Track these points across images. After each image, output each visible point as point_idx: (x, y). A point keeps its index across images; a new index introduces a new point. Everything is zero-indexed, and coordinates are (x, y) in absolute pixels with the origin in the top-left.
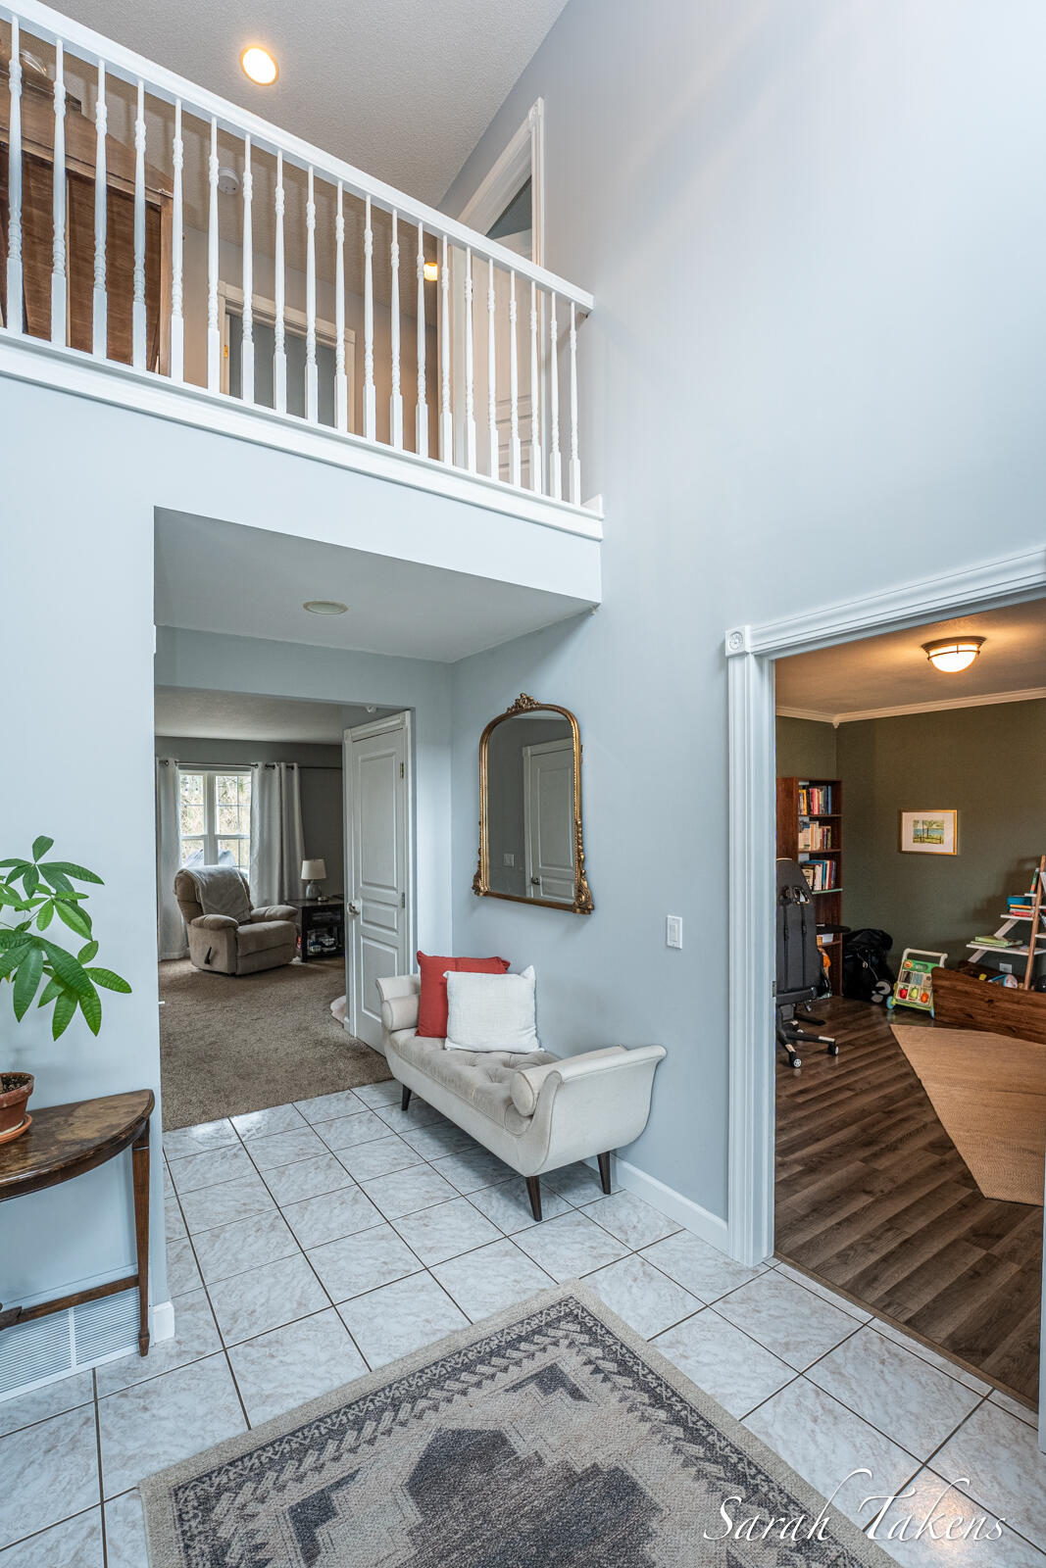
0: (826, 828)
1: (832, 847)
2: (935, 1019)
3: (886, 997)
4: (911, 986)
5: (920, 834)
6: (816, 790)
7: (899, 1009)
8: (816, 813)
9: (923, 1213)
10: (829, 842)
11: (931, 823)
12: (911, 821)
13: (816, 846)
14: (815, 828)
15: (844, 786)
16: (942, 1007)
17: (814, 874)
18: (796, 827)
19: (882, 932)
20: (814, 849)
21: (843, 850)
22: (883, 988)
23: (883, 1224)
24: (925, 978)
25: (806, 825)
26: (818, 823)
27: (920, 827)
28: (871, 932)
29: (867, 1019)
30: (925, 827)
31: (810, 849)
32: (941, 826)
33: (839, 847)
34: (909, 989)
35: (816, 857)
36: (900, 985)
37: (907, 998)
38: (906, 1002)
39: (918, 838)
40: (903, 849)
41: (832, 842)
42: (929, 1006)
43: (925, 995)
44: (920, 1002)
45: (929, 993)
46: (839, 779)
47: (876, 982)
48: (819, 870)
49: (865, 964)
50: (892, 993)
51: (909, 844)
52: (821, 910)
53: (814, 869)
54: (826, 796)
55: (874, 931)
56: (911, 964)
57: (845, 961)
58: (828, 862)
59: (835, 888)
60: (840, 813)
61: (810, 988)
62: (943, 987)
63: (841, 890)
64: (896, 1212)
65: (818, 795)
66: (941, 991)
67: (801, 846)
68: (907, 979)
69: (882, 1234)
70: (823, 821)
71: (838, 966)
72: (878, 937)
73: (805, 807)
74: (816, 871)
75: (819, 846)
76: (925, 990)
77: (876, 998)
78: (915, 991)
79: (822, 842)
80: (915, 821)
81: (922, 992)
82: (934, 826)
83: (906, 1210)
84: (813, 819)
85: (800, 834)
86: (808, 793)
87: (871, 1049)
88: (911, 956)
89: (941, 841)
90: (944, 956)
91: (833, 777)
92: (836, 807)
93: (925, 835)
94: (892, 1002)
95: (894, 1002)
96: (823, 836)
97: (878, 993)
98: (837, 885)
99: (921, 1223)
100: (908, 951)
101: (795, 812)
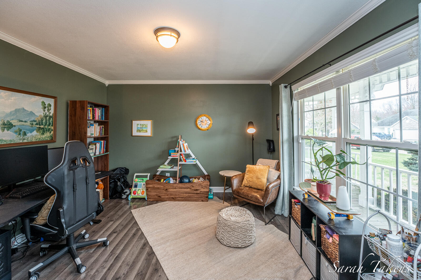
0: (101, 126)
1: (104, 135)
2: (147, 201)
3: (128, 196)
4: (138, 189)
5: (139, 129)
6: (97, 109)
7: (134, 199)
8: (97, 119)
10: (103, 133)
11: (143, 125)
12: (136, 124)
13: (97, 134)
14: (96, 125)
15: (110, 109)
16: (150, 195)
17: (96, 147)
18: (86, 125)
19: (125, 168)
20: (96, 136)
21: (110, 136)
22: (126, 192)
24: (142, 185)
25: (92, 125)
26: (98, 124)
27: (139, 126)
28: (121, 169)
29: (121, 210)
30: (141, 126)
31: (93, 136)
32: (146, 127)
33: (108, 135)
34: (137, 190)
35: (96, 139)
36: (133, 189)
37: (136, 194)
38: (136, 196)
39: (139, 131)
40: (133, 135)
41: (104, 133)
42: (145, 196)
43: (143, 192)
44: (141, 195)
45: (144, 190)
46: (108, 105)
47: (123, 190)
48: (98, 145)
49: (119, 183)
50: (130, 193)
51: (135, 133)
52: (99, 163)
53: (95, 145)
54: (102, 112)
55: (122, 168)
56: (138, 180)
57: (110, 183)
58: (102, 141)
59: (105, 153)
60: (108, 120)
61: (92, 214)
62: (150, 188)
63: (109, 153)
65: (98, 112)
66: (149, 189)
67: (89, 134)
68: (136, 186)
70: (100, 123)
71: (107, 187)
72: (123, 170)
73: (91, 116)
74: (97, 146)
75: (98, 134)
76: (143, 189)
77: (124, 196)
78: (139, 191)
79: (100, 132)
80: (137, 124)
81: (142, 191)
82: (144, 126)
84: (95, 122)
85: (88, 129)
86: (93, 110)
87: (125, 231)
88: (137, 177)
89: (146, 131)
90: (149, 174)
91: (105, 103)
92: (107, 117)
93: (141, 130)
94: (130, 197)
95: (131, 197)
96: (100, 129)
97: (124, 194)
98: (107, 151)
100: (136, 174)
101: (85, 117)
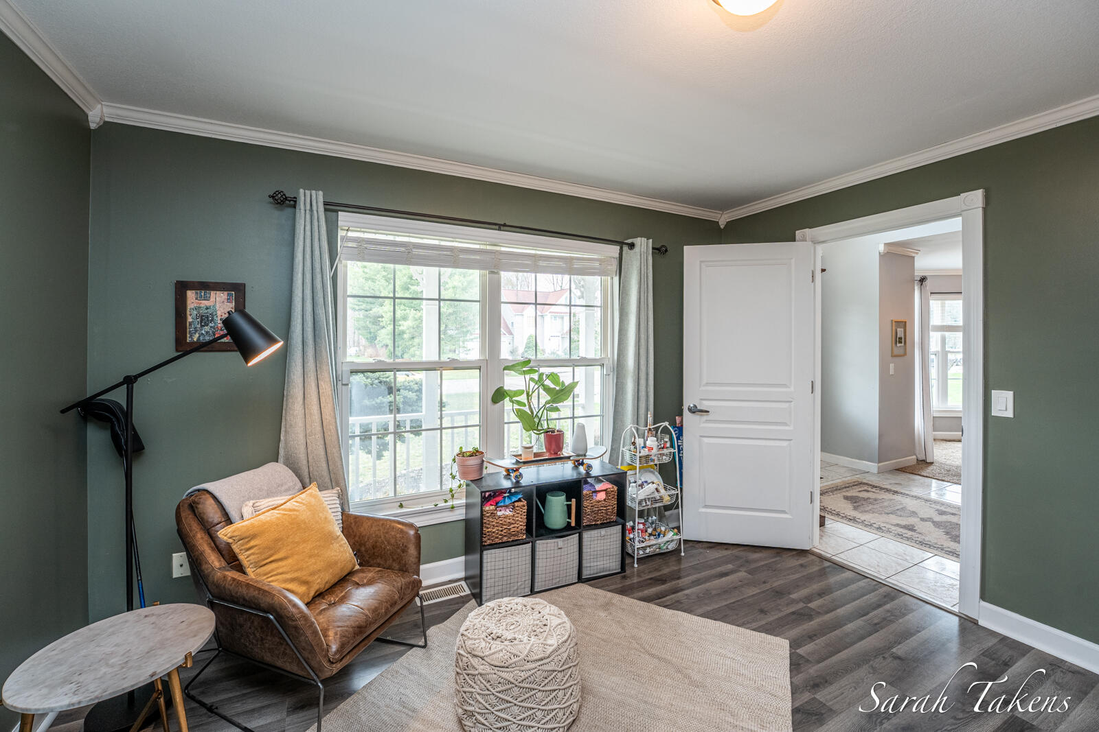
9: (847, 635)
23: (882, 629)
64: (870, 637)
69: (882, 622)
83: (862, 638)
99: (850, 627)
